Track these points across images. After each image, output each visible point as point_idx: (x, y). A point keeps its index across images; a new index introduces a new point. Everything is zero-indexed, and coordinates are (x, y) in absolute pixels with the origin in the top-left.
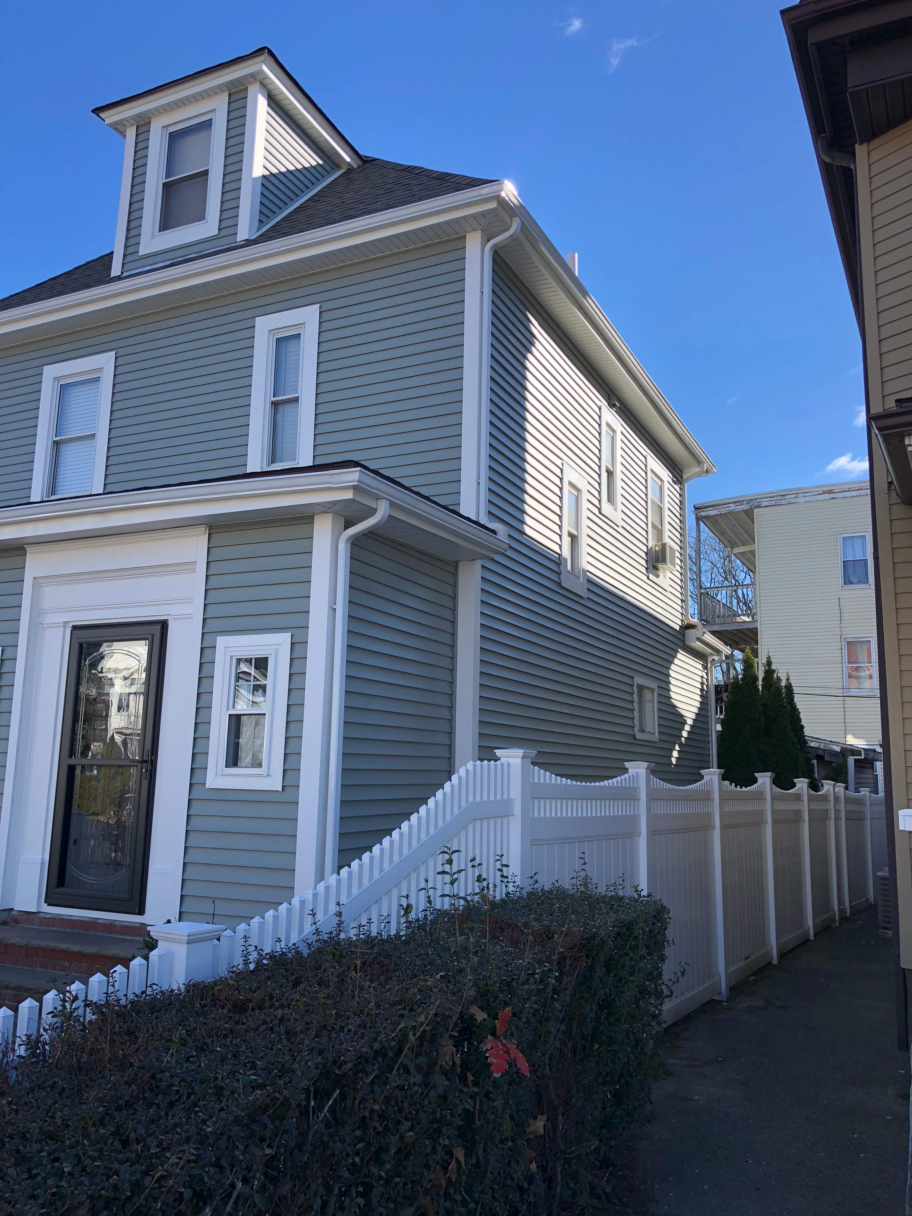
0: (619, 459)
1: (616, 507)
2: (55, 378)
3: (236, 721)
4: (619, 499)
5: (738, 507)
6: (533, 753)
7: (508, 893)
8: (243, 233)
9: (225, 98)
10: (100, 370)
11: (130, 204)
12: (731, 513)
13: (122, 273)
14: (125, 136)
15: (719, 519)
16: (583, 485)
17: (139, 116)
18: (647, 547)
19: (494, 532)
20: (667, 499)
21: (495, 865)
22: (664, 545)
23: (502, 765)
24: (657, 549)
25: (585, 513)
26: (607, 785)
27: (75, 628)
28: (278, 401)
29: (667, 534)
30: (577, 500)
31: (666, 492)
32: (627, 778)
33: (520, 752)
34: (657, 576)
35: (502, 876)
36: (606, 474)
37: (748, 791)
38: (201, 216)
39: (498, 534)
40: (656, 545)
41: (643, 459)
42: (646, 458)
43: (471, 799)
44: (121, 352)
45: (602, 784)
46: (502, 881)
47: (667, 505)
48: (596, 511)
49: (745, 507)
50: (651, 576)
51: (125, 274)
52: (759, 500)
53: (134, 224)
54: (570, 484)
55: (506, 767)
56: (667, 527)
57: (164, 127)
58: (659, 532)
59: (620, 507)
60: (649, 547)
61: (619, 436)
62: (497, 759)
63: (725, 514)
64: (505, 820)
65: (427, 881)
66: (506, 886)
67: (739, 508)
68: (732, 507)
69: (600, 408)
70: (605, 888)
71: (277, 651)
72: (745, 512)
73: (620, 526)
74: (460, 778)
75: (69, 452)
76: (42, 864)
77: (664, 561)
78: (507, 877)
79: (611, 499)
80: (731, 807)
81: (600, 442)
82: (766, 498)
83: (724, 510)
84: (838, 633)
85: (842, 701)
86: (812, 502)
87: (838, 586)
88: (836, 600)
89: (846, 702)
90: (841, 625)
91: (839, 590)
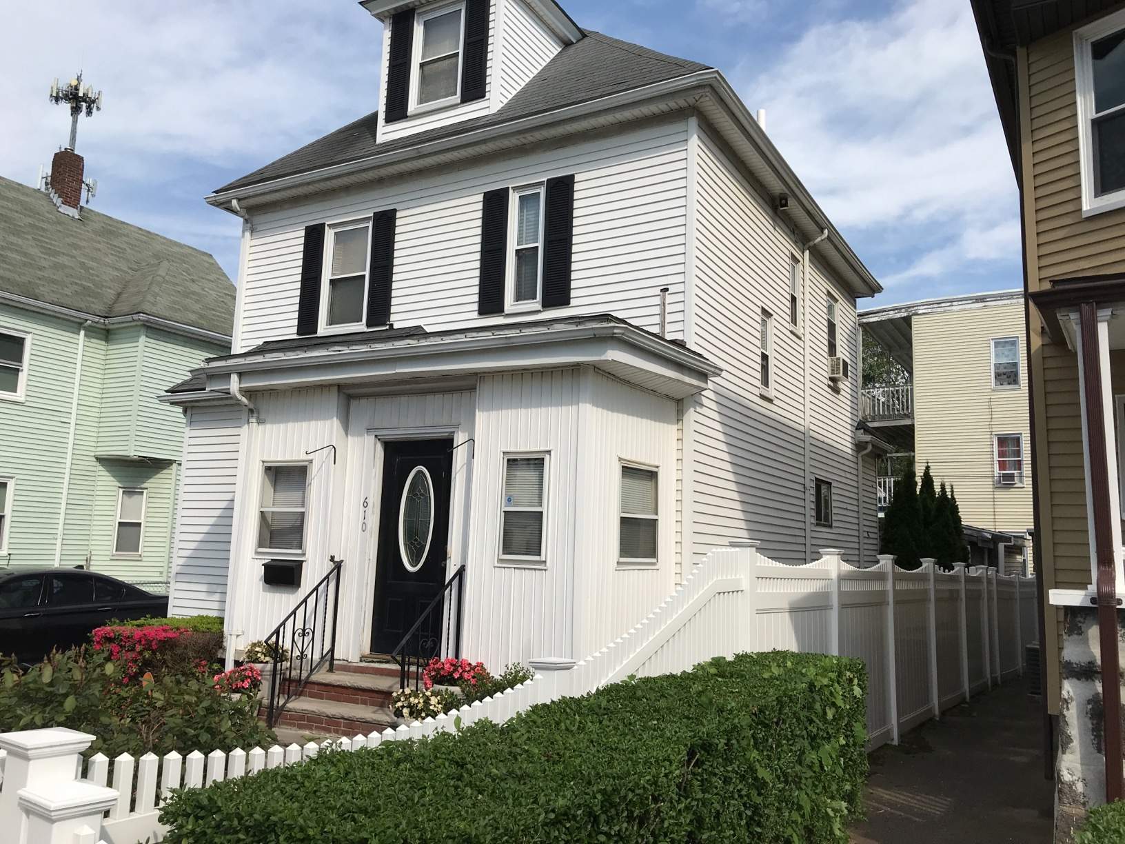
10: (369, 220)
22: (838, 360)
28: (520, 249)
29: (839, 349)
30: (767, 323)
32: (822, 563)
38: (453, 92)
43: (715, 578)
47: (839, 324)
49: (904, 314)
52: (916, 308)
55: (738, 554)
56: (839, 342)
58: (833, 347)
63: (885, 320)
67: (898, 315)
68: (892, 315)
72: (904, 319)
80: (902, 586)
83: (885, 317)
84: (988, 430)
85: (992, 493)
86: (965, 310)
87: (989, 387)
88: (988, 400)
89: (995, 493)
90: (992, 423)
91: (990, 390)
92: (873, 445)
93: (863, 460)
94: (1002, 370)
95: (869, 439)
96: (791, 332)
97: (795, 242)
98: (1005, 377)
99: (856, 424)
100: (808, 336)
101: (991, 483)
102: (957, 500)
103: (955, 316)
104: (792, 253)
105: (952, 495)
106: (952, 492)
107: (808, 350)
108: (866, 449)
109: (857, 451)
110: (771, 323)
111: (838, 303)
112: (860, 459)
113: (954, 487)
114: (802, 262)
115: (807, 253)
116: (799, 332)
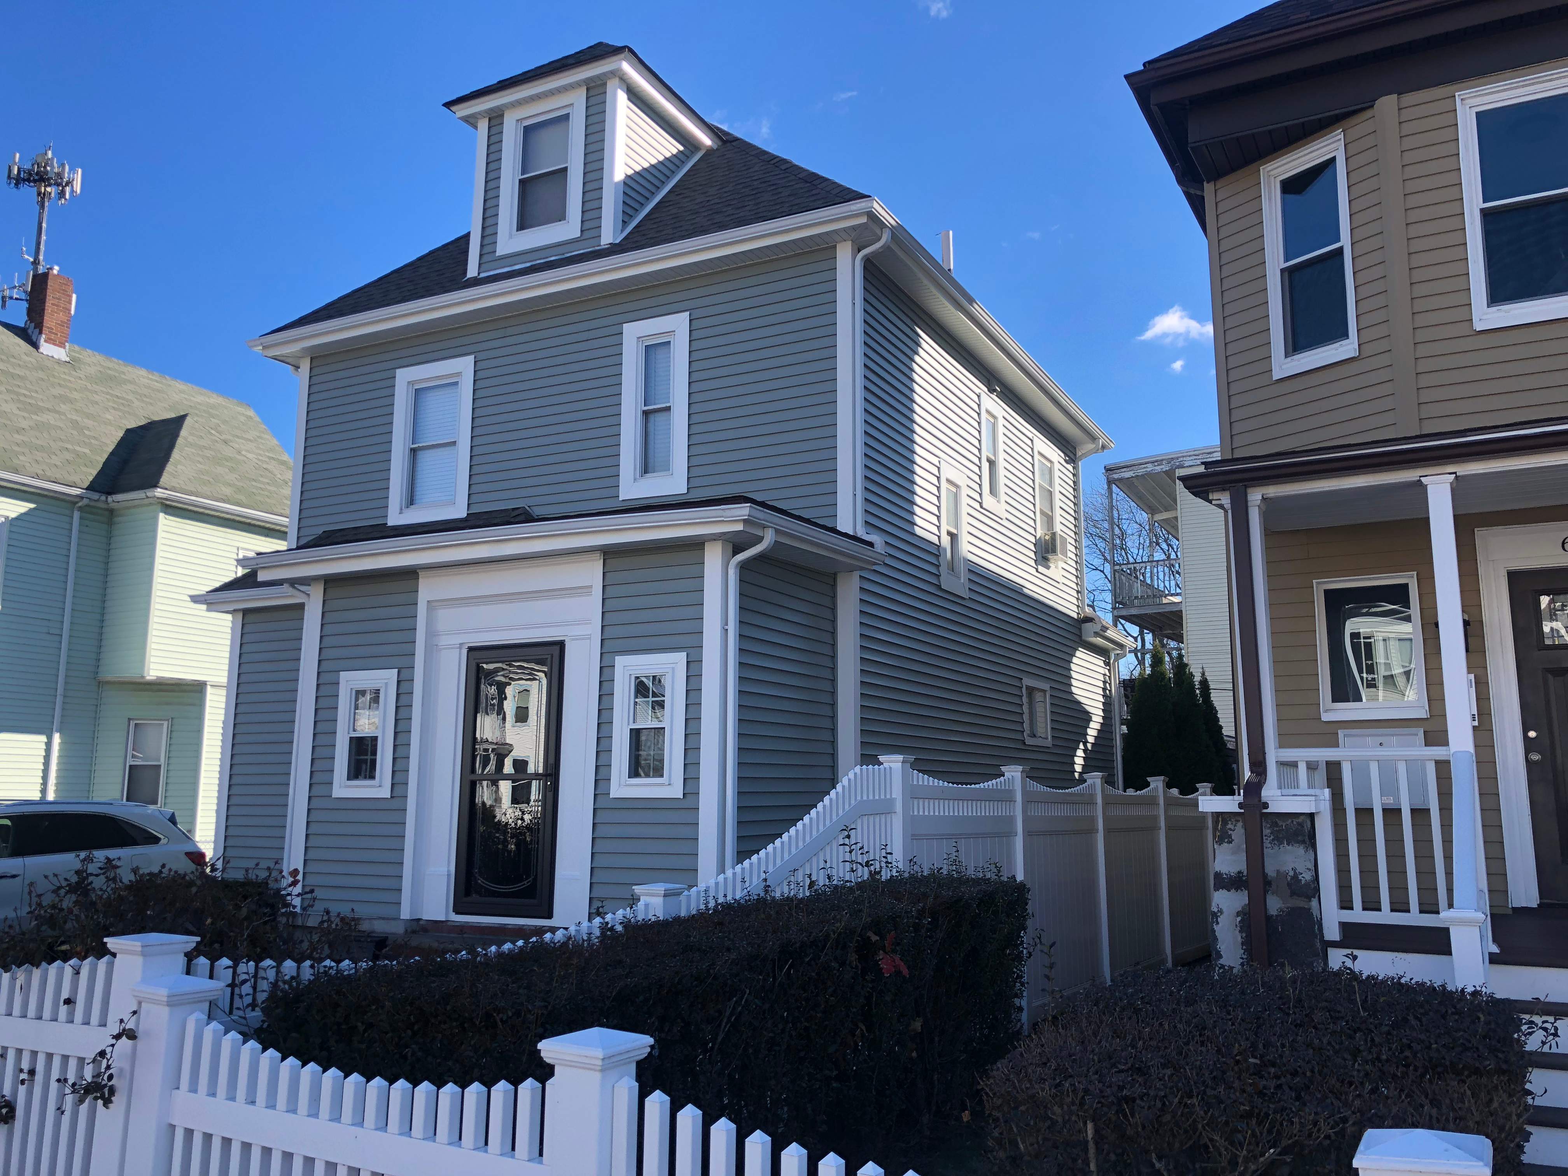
0: (1001, 447)
1: (999, 499)
2: (409, 382)
3: (636, 734)
4: (1002, 489)
5: (1156, 468)
6: (912, 758)
7: (892, 876)
8: (608, 235)
9: (582, 93)
10: (459, 374)
11: (485, 201)
12: (1149, 474)
13: (479, 274)
14: (476, 128)
15: (1134, 480)
16: (962, 481)
17: (492, 110)
18: (1035, 537)
19: (871, 544)
20: (1057, 481)
21: (881, 853)
22: (1054, 534)
23: (885, 769)
24: (1047, 538)
25: (964, 509)
26: (982, 787)
27: (471, 649)
28: (648, 410)
29: (1058, 519)
30: (956, 498)
31: (1057, 473)
32: (1003, 780)
33: (900, 758)
34: (1048, 568)
35: (887, 862)
36: (988, 464)
37: (1139, 796)
38: (561, 216)
39: (876, 546)
40: (1046, 534)
41: (1029, 442)
42: (1032, 441)
43: (859, 798)
44: (481, 356)
45: (977, 786)
46: (887, 866)
47: (1057, 488)
48: (977, 506)
49: (1165, 467)
50: (1041, 569)
51: (482, 275)
52: (1182, 459)
53: (489, 222)
54: (948, 481)
55: (888, 771)
56: (1058, 512)
57: (518, 120)
58: (1049, 520)
59: (1003, 497)
60: (1038, 538)
61: (1001, 421)
62: (880, 764)
63: (1142, 475)
64: (889, 816)
65: (826, 862)
66: (891, 871)
67: (1158, 469)
68: (1150, 468)
69: (979, 396)
70: (973, 869)
71: (673, 668)
72: (1166, 472)
73: (1004, 518)
74: (843, 787)
75: (426, 459)
76: (449, 875)
77: (1054, 551)
78: (891, 863)
79: (993, 491)
80: (1117, 812)
81: (979, 432)
82: (1190, 456)
83: (1141, 471)
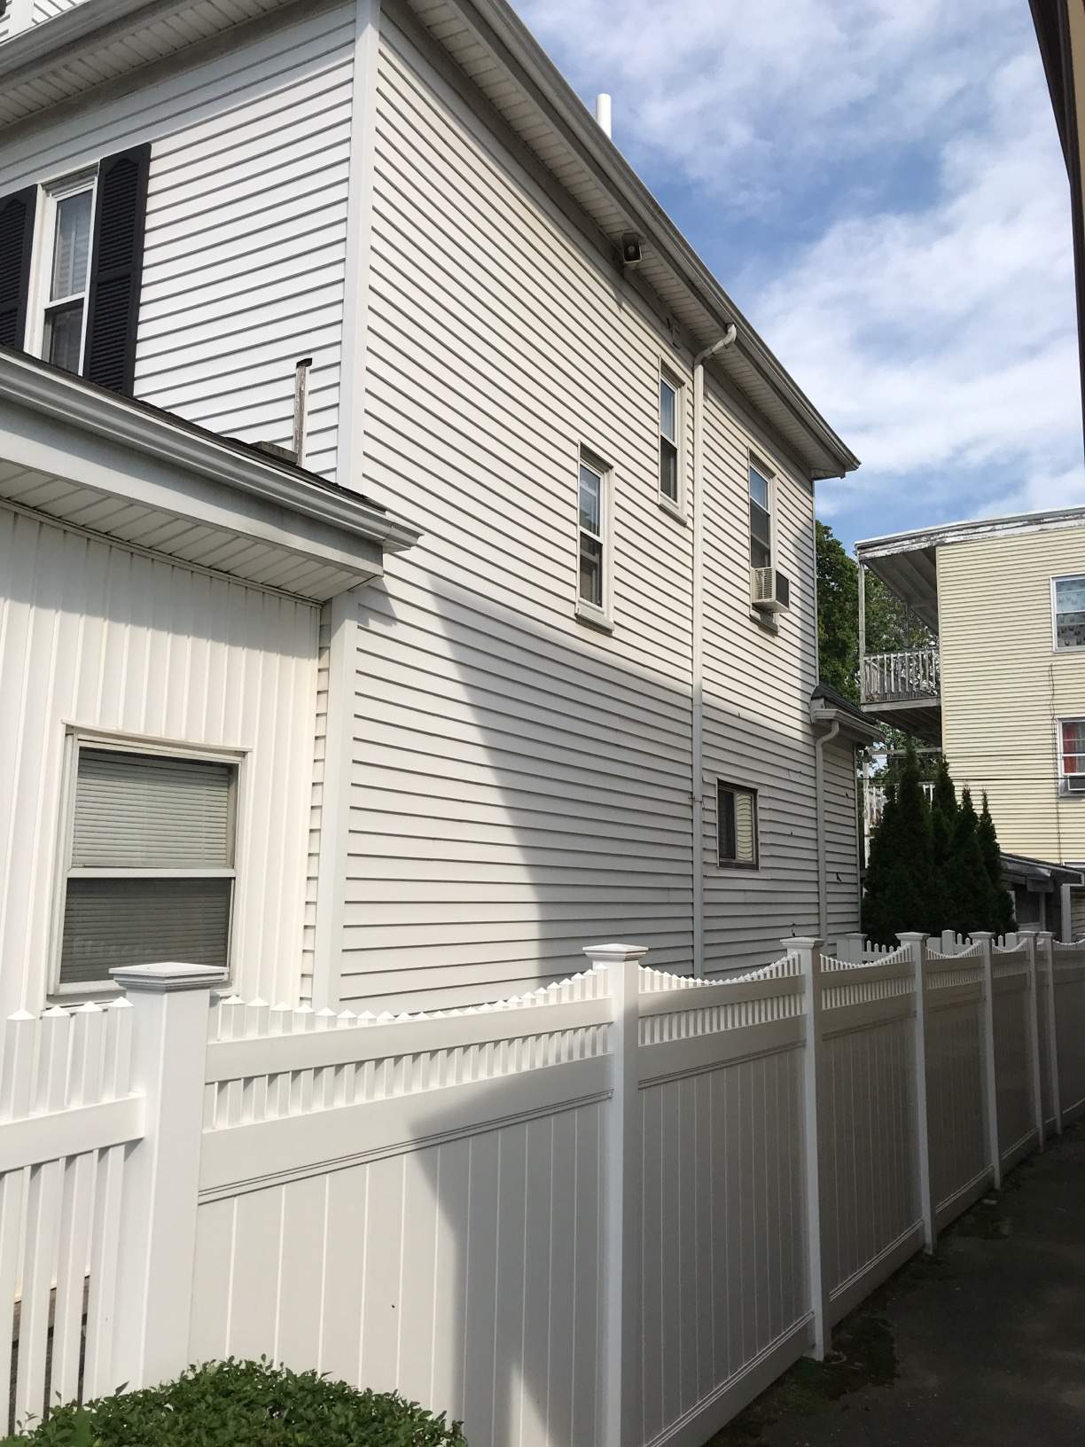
5: (914, 545)
29: (775, 556)
31: (776, 494)
47: (776, 515)
49: (925, 545)
52: (943, 535)
56: (776, 546)
58: (765, 553)
63: (897, 555)
67: (916, 547)
68: (907, 545)
72: (925, 552)
83: (895, 550)
84: (1048, 712)
85: (1054, 806)
86: (1014, 536)
87: (1050, 649)
88: (1047, 669)
89: (1060, 806)
90: (1054, 702)
91: (1050, 654)
92: (841, 726)
93: (824, 751)
94: (1067, 623)
95: (834, 714)
96: (661, 508)
97: (674, 346)
98: (1072, 633)
99: (811, 690)
100: (701, 522)
101: (1054, 791)
102: (992, 817)
103: (998, 546)
104: (663, 362)
105: (985, 810)
106: (985, 805)
107: (701, 547)
108: (829, 731)
109: (814, 737)
110: (608, 483)
111: (775, 478)
112: (819, 749)
113: (988, 797)
114: (688, 383)
115: (700, 370)
116: (684, 511)
